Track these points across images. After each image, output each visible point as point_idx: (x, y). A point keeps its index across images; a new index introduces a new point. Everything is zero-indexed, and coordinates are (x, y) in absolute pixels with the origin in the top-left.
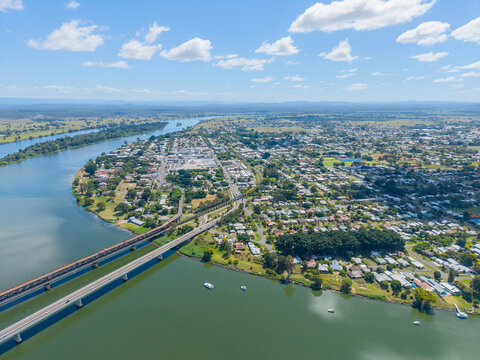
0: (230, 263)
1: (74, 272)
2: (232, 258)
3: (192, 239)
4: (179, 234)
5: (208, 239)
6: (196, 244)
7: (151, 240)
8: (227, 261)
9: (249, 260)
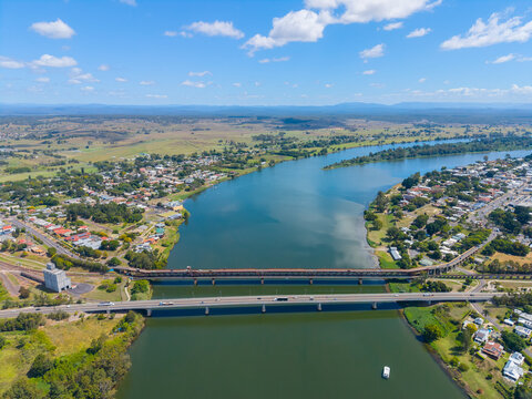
0: (452, 363)
1: (287, 278)
2: (464, 359)
3: (434, 302)
4: (424, 289)
5: (456, 314)
6: (433, 312)
7: (388, 281)
8: (450, 358)
9: (489, 378)
